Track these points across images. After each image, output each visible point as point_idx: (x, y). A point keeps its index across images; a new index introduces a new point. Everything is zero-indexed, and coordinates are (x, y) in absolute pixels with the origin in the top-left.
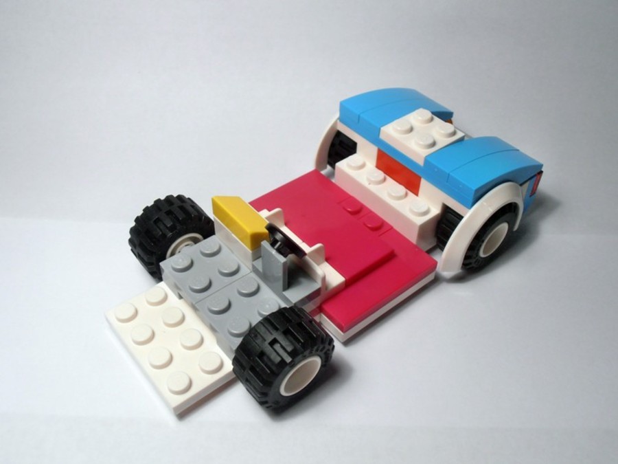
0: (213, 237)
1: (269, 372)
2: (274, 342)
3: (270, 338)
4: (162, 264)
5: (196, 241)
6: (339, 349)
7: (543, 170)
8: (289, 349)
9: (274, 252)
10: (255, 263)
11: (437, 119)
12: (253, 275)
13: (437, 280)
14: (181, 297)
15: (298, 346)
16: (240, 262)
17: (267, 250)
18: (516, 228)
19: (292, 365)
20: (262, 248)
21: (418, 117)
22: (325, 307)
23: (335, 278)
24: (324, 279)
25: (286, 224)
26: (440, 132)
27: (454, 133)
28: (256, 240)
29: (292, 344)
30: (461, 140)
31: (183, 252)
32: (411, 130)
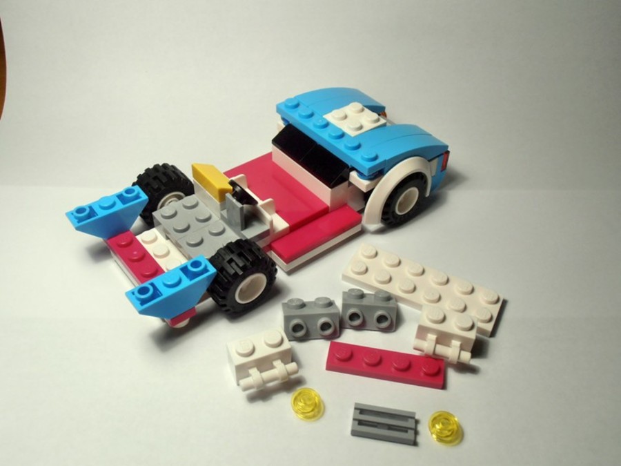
0: (193, 195)
1: (226, 280)
2: (231, 261)
3: (228, 258)
4: (154, 214)
5: (180, 198)
6: (281, 275)
7: (449, 149)
8: (241, 265)
9: (234, 201)
10: (222, 212)
11: (367, 110)
12: (221, 222)
13: (362, 232)
14: (168, 238)
15: (248, 264)
16: (212, 213)
17: (229, 199)
18: (428, 194)
19: (244, 277)
20: (226, 199)
21: (352, 109)
22: (273, 245)
23: (281, 224)
24: (271, 223)
25: (249, 187)
26: (368, 120)
27: (378, 120)
28: (222, 193)
29: (244, 262)
30: (384, 125)
31: (171, 205)
32: (346, 117)
